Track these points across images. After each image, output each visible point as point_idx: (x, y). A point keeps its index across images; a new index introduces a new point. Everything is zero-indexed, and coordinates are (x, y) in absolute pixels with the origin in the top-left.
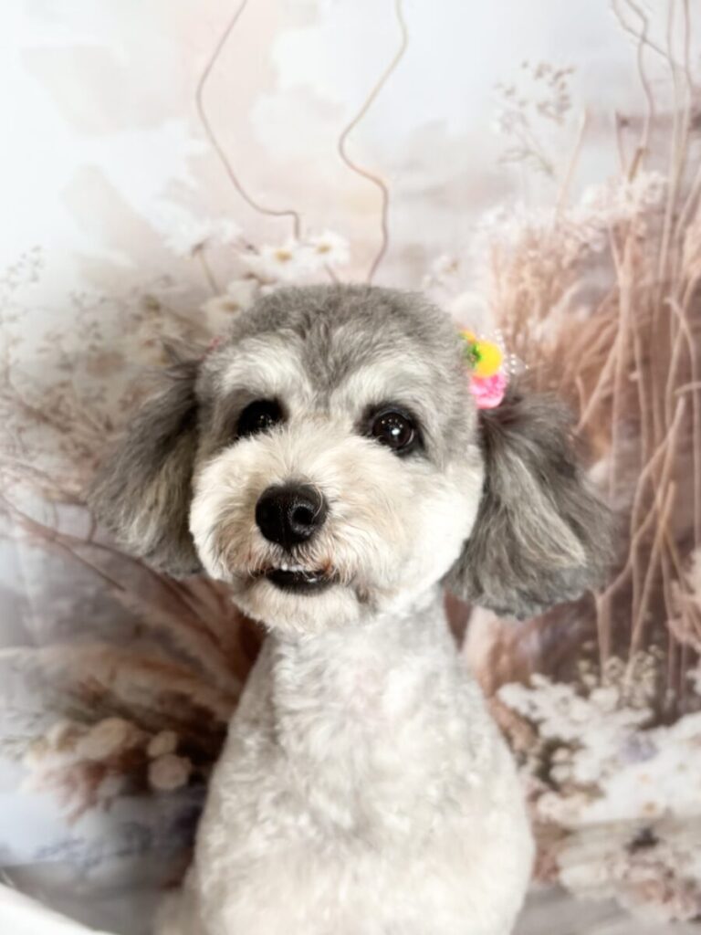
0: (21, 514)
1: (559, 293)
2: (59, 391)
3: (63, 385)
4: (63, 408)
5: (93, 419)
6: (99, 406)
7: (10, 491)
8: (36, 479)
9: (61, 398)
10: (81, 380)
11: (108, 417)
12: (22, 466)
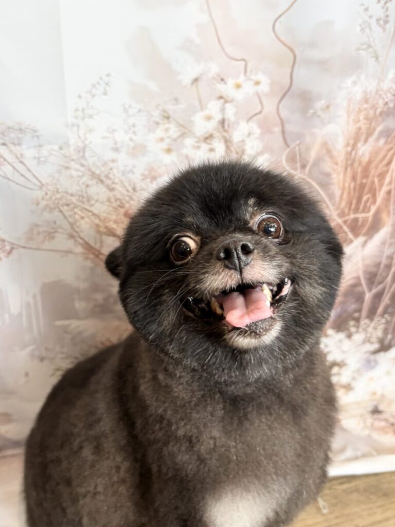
0: (82, 239)
1: (374, 130)
2: (111, 165)
3: (113, 161)
4: (111, 176)
5: (126, 184)
6: (130, 175)
7: (78, 224)
8: (93, 218)
9: (111, 169)
10: (123, 159)
11: (134, 184)
12: (86, 210)
